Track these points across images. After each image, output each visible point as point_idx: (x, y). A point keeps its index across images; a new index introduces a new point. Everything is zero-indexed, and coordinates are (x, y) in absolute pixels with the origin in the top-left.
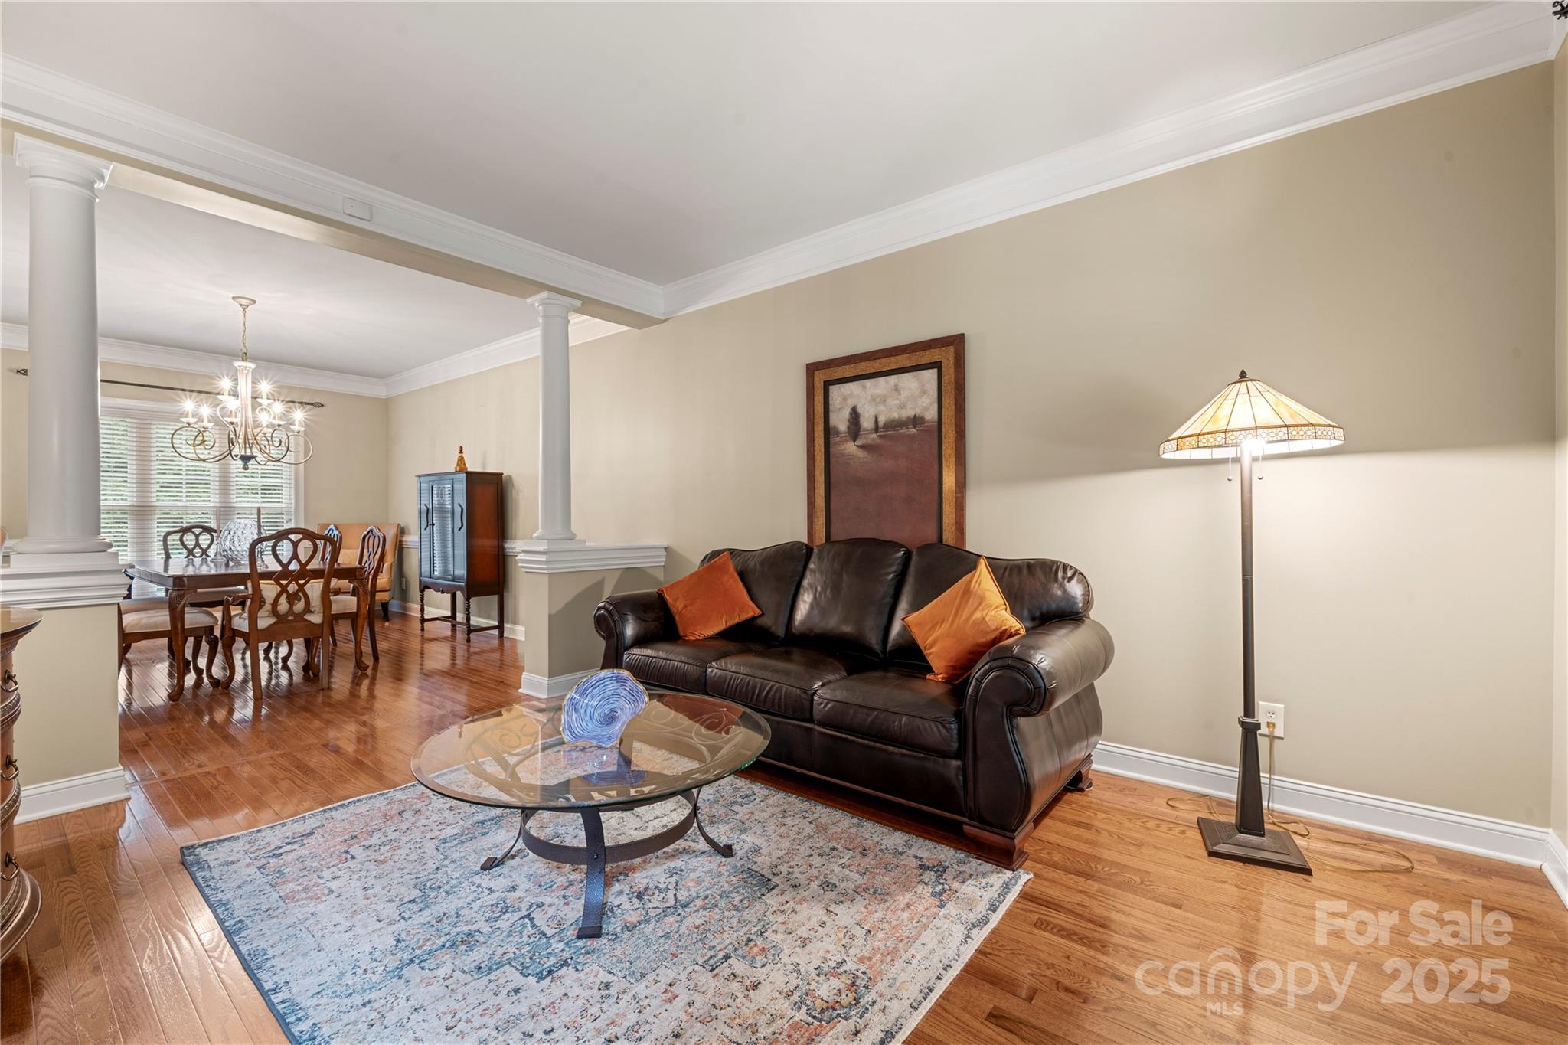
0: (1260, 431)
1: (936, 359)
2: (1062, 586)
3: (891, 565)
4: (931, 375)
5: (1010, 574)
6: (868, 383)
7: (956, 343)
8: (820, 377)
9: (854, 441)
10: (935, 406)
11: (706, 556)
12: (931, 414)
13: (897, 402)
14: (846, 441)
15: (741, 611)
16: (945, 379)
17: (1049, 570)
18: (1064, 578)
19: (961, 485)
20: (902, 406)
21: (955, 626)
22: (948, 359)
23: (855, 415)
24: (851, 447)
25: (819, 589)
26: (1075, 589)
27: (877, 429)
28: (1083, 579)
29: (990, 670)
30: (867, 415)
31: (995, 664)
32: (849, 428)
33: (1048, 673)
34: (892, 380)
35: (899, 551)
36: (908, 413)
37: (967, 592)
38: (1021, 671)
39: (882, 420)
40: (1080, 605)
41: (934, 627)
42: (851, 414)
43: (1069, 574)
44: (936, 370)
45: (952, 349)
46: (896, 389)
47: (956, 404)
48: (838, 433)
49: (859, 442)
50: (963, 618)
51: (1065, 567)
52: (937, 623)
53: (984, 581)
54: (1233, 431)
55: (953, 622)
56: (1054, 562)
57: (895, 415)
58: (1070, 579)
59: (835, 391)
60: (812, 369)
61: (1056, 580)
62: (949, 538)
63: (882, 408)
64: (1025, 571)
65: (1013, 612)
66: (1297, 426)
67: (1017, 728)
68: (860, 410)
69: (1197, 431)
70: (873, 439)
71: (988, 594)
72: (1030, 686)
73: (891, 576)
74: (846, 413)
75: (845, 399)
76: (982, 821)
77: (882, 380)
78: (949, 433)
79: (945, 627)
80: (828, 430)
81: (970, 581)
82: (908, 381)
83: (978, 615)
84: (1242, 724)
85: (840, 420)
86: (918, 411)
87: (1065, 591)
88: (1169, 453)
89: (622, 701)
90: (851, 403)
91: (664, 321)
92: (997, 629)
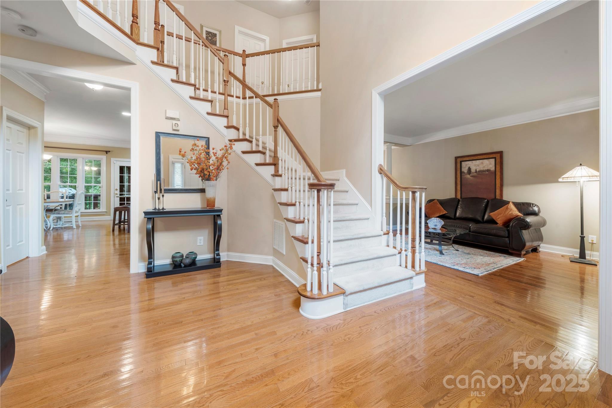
0: (582, 177)
1: (494, 156)
2: (532, 208)
3: (484, 203)
4: (493, 160)
5: (518, 205)
6: (474, 162)
7: (501, 153)
8: (459, 160)
9: (469, 175)
10: (494, 167)
11: (428, 201)
12: (493, 169)
13: (483, 166)
14: (467, 175)
15: (443, 212)
16: (497, 161)
17: (529, 205)
18: (533, 206)
19: (502, 186)
20: (484, 167)
21: (505, 215)
22: (498, 157)
23: (469, 169)
24: (468, 176)
25: (464, 208)
26: (536, 209)
27: (476, 172)
28: (538, 206)
29: (516, 221)
30: (473, 169)
31: (517, 220)
32: (467, 172)
33: (529, 222)
34: (481, 161)
35: (485, 200)
36: (486, 168)
37: (507, 208)
38: (523, 221)
39: (478, 170)
40: (537, 212)
41: (499, 215)
42: (468, 169)
43: (534, 205)
44: (494, 159)
45: (499, 155)
46: (482, 163)
47: (500, 167)
48: (464, 173)
49: (471, 175)
50: (507, 213)
51: (533, 204)
52: (499, 214)
53: (511, 206)
54: (576, 177)
55: (504, 214)
56: (530, 203)
57: (482, 169)
58: (534, 206)
59: (463, 163)
60: (456, 158)
61: (530, 206)
62: (498, 197)
63: (478, 167)
64: (522, 204)
65: (519, 212)
66: (592, 176)
67: (522, 232)
68: (471, 168)
69: (567, 177)
70: (475, 174)
71: (513, 209)
72: (526, 224)
73: (484, 205)
74: (467, 168)
75: (466, 165)
76: (514, 249)
77: (478, 161)
78: (498, 174)
79: (502, 215)
80: (461, 172)
81: (508, 206)
82: (486, 162)
83: (510, 212)
84: (580, 236)
85: (465, 170)
86: (489, 168)
87: (533, 209)
88: (560, 180)
89: (438, 223)
90: (468, 166)
91: (410, 146)
92: (516, 215)
